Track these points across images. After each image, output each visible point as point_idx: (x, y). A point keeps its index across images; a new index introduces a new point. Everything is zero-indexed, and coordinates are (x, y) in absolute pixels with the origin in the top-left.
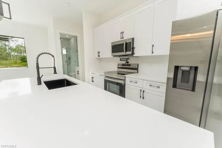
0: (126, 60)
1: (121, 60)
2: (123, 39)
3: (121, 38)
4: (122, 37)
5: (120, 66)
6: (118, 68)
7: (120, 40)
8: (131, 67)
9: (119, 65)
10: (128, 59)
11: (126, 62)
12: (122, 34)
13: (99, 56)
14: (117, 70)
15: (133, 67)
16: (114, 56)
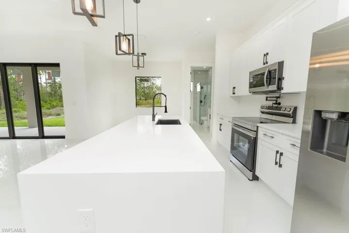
0: (275, 99)
1: (268, 99)
2: (267, 65)
3: (264, 64)
4: (265, 62)
5: (264, 110)
6: (263, 112)
7: (263, 66)
8: (281, 112)
9: (262, 107)
10: (279, 97)
11: (275, 102)
12: (265, 57)
13: (234, 93)
14: (259, 116)
15: (286, 112)
16: (254, 93)
